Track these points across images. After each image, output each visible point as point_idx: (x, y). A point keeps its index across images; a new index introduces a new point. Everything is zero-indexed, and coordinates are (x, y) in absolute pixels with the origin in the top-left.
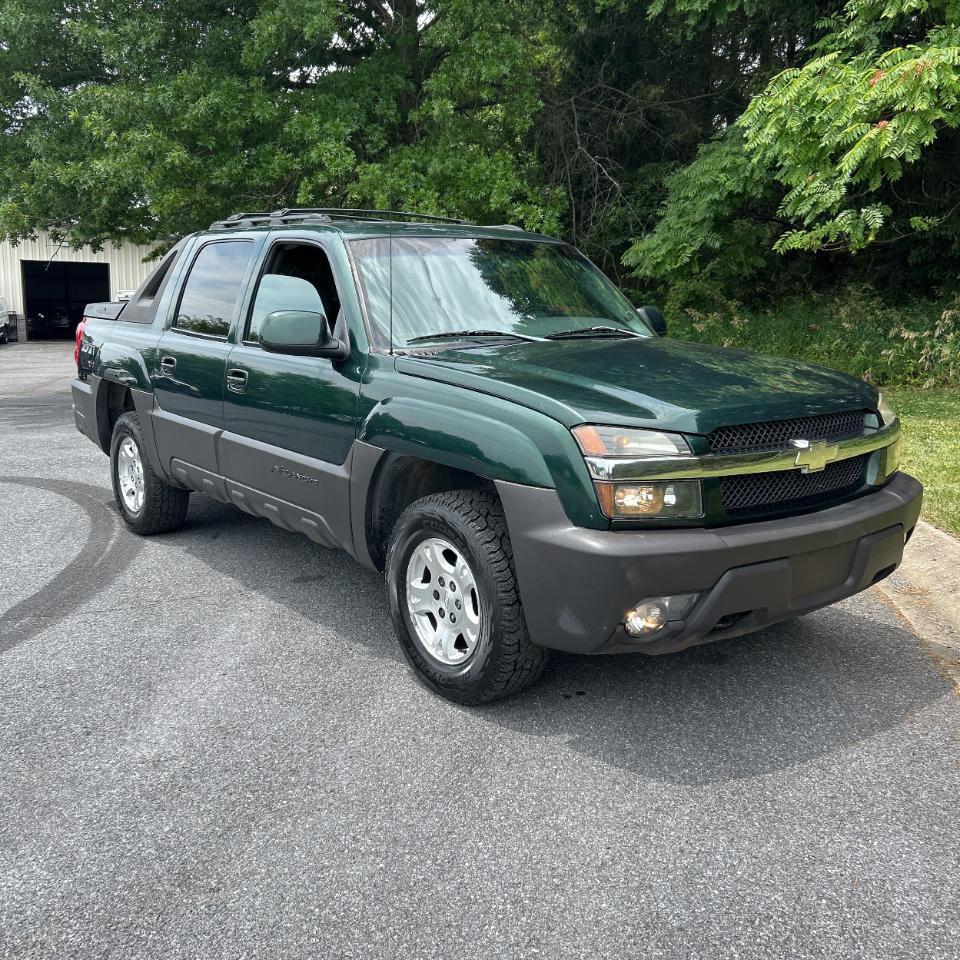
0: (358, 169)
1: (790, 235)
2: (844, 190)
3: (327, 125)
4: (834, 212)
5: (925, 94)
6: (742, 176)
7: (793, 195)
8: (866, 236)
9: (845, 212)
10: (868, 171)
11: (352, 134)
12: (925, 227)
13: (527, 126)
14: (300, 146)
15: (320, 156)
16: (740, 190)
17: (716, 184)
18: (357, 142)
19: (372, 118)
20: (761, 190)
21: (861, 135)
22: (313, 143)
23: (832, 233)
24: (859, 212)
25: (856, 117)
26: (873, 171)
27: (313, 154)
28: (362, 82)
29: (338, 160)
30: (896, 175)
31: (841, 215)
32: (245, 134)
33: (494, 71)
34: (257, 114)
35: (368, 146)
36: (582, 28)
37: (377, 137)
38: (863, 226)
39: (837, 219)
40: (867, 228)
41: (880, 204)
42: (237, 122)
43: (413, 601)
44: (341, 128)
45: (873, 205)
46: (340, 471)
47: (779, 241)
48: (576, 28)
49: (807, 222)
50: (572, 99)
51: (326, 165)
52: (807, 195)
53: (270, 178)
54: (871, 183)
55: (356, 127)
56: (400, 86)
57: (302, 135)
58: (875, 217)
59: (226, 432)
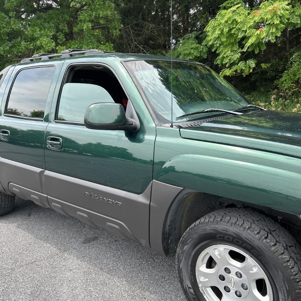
0: (57, 48)
1: (224, 70)
2: (240, 54)
3: (43, 32)
4: (237, 62)
5: (277, 18)
6: (200, 50)
7: (221, 56)
8: (249, 70)
9: (241, 62)
10: (254, 46)
11: (52, 35)
12: (266, 67)
13: (118, 34)
14: (33, 39)
15: (41, 43)
16: (199, 55)
17: (190, 54)
18: (55, 38)
19: (58, 30)
20: (206, 55)
21: (254, 33)
22: (38, 39)
23: (238, 69)
24: (246, 62)
25: (250, 27)
26: (256, 46)
27: (38, 43)
28: (53, 17)
29: (49, 45)
30: (264, 48)
31: (240, 63)
32: (8, 34)
33: (105, 13)
34: (13, 27)
35: (58, 40)
36: (123, 5)
37: (61, 36)
38: (248, 67)
39: (239, 65)
40: (250, 68)
41: (252, 59)
42: (5, 29)
43: (201, 279)
44: (48, 33)
45: (250, 59)
46: (140, 198)
47: (221, 73)
48: (120, 5)
49: (227, 66)
50: (129, 26)
51: (44, 46)
52: (225, 56)
53: (20, 52)
54: (255, 51)
55: (54, 33)
56: (68, 19)
57: (33, 35)
58: (252, 63)
59: (46, 171)
